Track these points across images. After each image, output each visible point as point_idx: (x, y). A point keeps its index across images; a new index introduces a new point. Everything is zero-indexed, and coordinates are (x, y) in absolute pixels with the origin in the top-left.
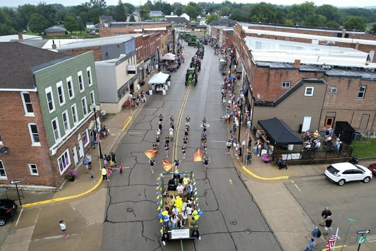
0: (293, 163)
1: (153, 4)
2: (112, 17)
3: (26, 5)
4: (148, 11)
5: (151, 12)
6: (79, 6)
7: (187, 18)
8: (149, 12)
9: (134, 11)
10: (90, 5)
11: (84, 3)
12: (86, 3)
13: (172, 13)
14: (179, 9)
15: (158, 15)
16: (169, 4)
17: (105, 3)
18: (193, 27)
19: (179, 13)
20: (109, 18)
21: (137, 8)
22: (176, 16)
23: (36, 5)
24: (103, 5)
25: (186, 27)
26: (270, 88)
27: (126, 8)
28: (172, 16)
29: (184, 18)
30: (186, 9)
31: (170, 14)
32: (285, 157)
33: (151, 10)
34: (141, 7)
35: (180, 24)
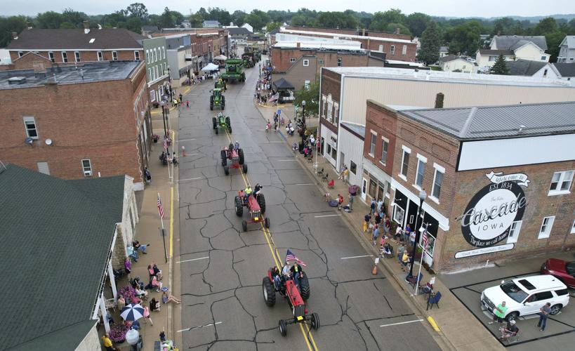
0: (290, 102)
1: (207, 11)
2: (157, 27)
3: (48, 13)
4: (201, 20)
5: (205, 22)
6: (113, 15)
7: (250, 29)
8: (202, 22)
9: (183, 21)
10: (126, 13)
11: (119, 11)
12: (122, 11)
13: (232, 23)
14: (240, 18)
15: (214, 26)
16: (228, 13)
17: (146, 11)
18: (256, 38)
19: (240, 23)
20: (153, 28)
21: (188, 18)
22: (237, 27)
23: (61, 12)
24: (144, 13)
25: (248, 40)
26: (283, 62)
27: (173, 17)
28: (232, 26)
29: (245, 29)
30: (249, 18)
31: (229, 25)
32: (284, 98)
33: (206, 20)
34: (193, 16)
35: (240, 36)
